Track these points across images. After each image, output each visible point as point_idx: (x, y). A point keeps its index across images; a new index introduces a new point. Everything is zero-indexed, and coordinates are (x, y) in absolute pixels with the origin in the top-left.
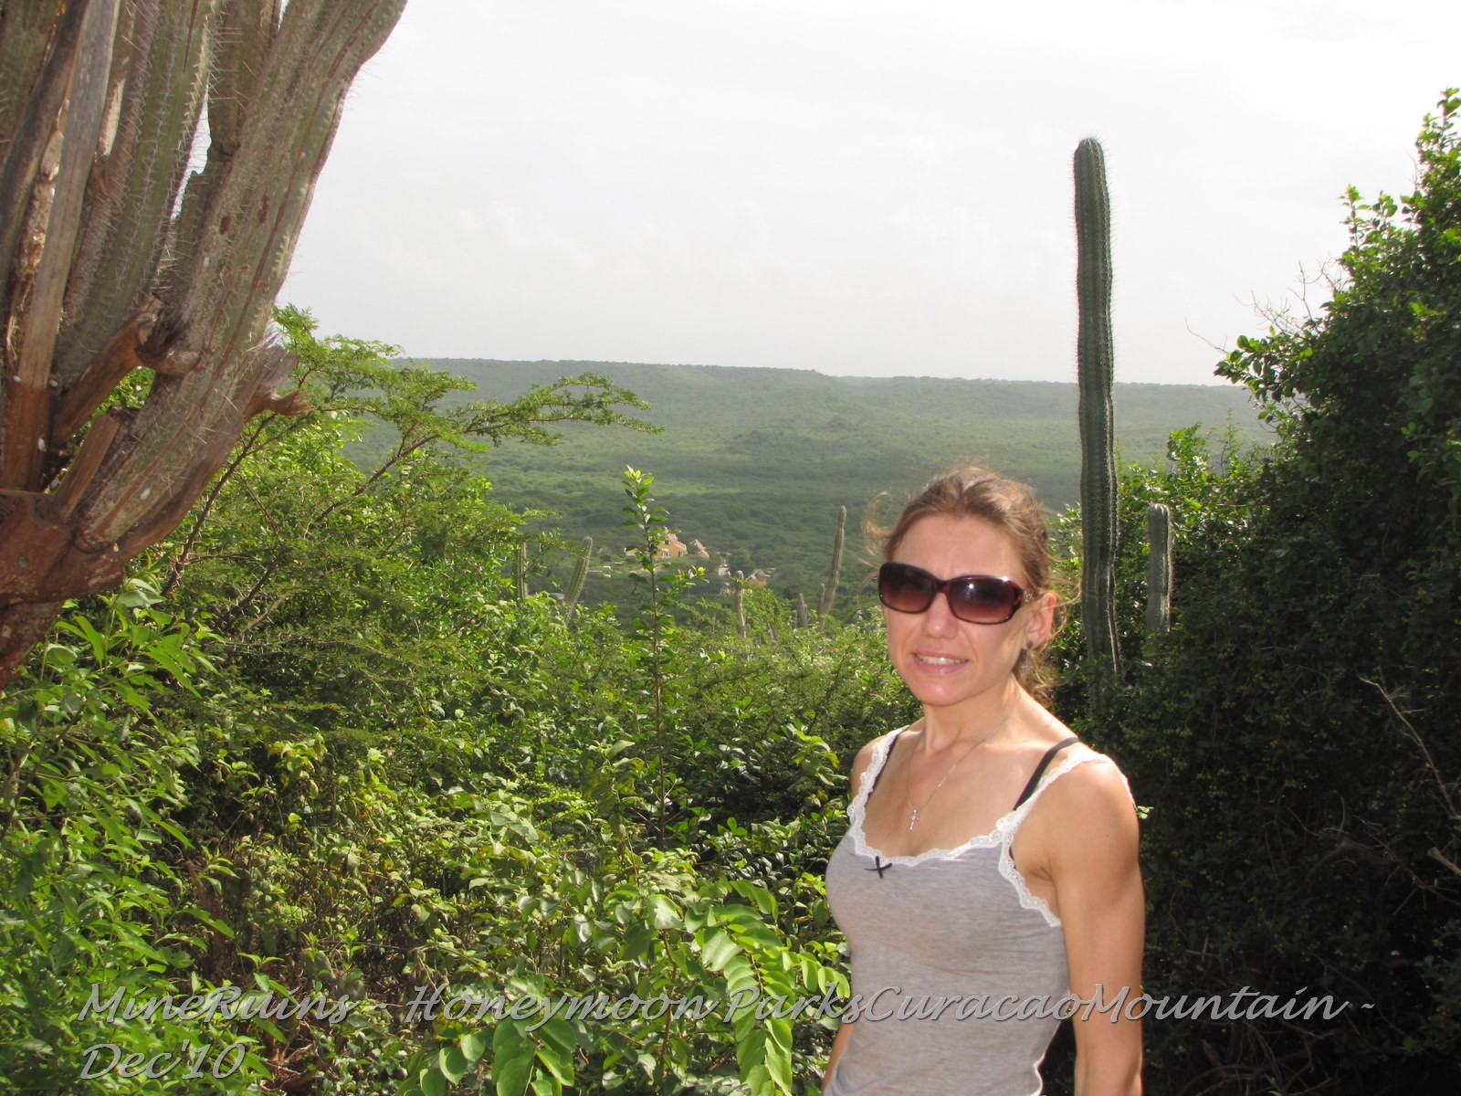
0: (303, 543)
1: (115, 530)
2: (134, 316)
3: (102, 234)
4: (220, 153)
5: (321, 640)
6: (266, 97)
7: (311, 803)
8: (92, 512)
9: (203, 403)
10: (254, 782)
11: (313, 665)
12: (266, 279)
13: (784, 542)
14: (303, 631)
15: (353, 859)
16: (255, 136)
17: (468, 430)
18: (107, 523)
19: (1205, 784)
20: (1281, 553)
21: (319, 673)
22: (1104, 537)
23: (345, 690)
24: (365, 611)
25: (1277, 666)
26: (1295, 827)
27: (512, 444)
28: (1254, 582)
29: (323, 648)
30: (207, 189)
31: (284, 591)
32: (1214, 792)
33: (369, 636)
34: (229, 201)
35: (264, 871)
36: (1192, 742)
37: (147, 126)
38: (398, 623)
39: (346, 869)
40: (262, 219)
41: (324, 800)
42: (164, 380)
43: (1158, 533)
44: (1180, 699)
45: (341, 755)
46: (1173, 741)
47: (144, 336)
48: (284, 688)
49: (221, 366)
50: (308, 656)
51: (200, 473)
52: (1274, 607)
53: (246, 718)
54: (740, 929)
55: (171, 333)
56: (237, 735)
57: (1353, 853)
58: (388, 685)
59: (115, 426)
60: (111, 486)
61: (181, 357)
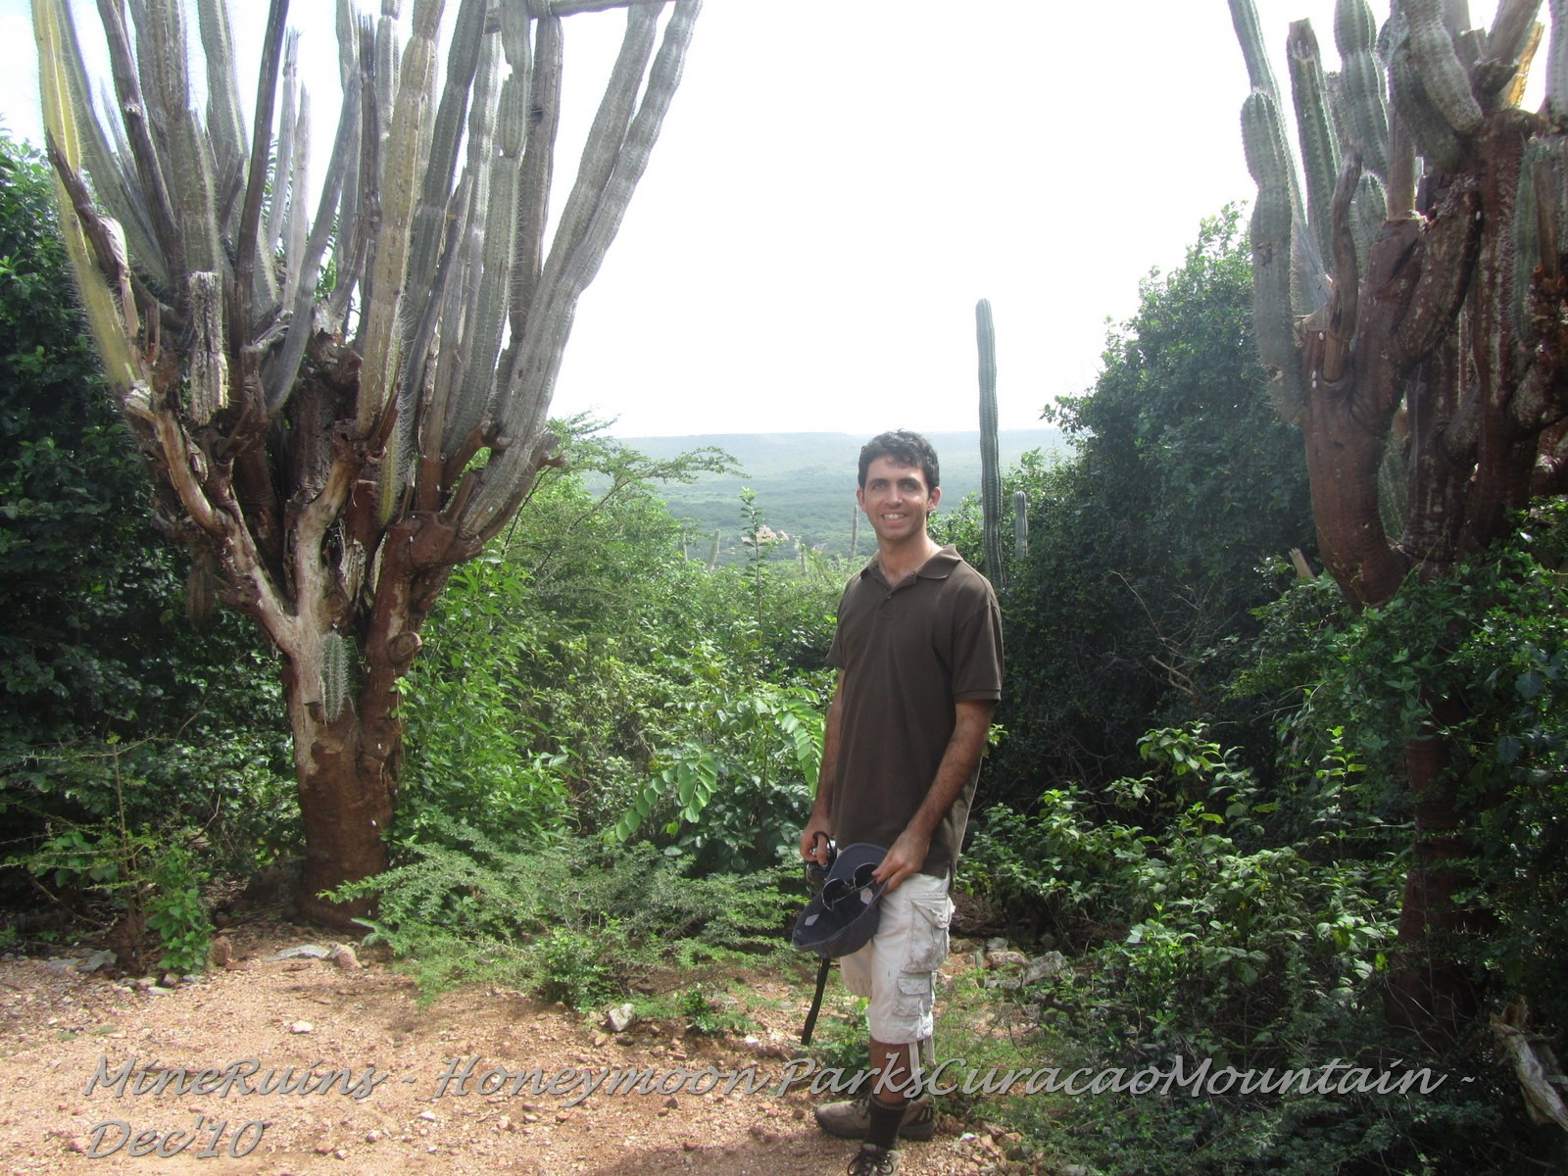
0: (566, 537)
1: (477, 528)
2: (479, 422)
3: (460, 381)
4: (516, 338)
5: (579, 587)
6: (537, 310)
7: (580, 671)
8: (465, 520)
9: (515, 463)
10: (550, 659)
11: (576, 600)
12: (542, 401)
13: (830, 529)
14: (569, 583)
15: (604, 696)
16: (532, 327)
17: (650, 475)
18: (473, 525)
19: (1045, 634)
20: (1078, 512)
21: (580, 604)
22: (995, 509)
23: (594, 612)
24: (601, 570)
25: (1079, 571)
26: (1091, 653)
27: (673, 482)
28: (1066, 529)
29: (582, 591)
30: (510, 357)
31: (558, 562)
32: (1050, 638)
33: (604, 583)
34: (522, 362)
35: (559, 705)
36: (1036, 614)
37: (480, 328)
38: (619, 578)
39: (600, 701)
40: (539, 369)
41: (587, 670)
42: (497, 453)
43: (1021, 509)
44: (1029, 592)
45: (594, 646)
46: (1026, 613)
47: (485, 431)
48: (563, 612)
49: (523, 444)
50: (573, 596)
51: (516, 498)
52: (1076, 541)
53: (544, 629)
54: (799, 711)
55: (498, 429)
56: (539, 636)
57: (1120, 664)
58: (615, 609)
59: (474, 478)
60: (474, 506)
61: (502, 440)
